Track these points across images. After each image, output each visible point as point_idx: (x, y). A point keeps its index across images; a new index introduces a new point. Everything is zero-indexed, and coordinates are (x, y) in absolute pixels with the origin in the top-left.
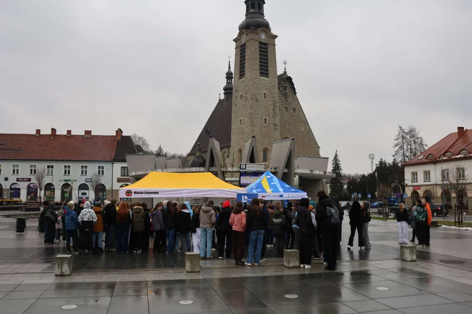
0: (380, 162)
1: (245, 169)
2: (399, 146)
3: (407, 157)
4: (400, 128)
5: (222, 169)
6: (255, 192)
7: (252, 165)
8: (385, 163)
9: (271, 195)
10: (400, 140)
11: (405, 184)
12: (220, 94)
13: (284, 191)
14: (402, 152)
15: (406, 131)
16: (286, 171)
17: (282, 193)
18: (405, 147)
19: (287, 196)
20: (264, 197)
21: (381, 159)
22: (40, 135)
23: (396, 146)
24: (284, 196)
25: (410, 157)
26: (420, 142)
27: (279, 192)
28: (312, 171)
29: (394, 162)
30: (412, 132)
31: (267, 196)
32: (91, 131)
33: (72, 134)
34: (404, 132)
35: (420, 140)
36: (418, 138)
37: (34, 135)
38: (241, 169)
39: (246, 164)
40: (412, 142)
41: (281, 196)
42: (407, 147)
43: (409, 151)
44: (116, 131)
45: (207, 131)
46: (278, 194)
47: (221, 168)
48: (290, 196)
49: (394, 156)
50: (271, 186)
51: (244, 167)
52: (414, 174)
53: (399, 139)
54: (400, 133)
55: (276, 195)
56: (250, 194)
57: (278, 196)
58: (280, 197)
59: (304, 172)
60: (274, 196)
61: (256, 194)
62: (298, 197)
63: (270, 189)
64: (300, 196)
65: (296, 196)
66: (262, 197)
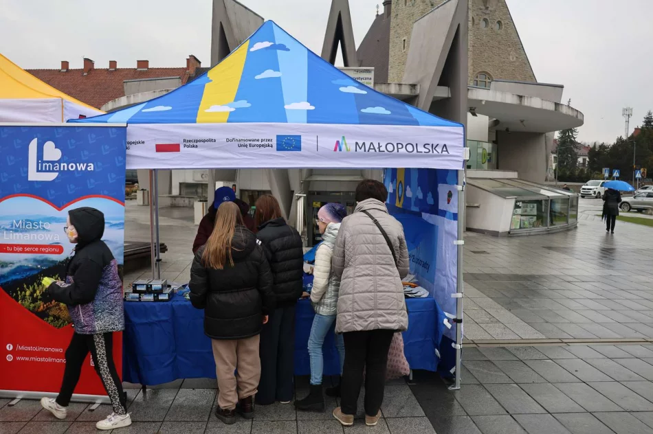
9: (220, 137)
12: (378, 7)
16: (444, 92)
17: (295, 124)
19: (328, 143)
20: (174, 148)
22: (67, 69)
24: (306, 141)
28: (521, 97)
31: (192, 143)
32: (148, 61)
33: (118, 67)
37: (59, 71)
41: (289, 144)
44: (187, 59)
46: (270, 131)
48: (349, 144)
55: (250, 140)
56: (81, 130)
57: (267, 143)
58: (280, 153)
59: (499, 100)
60: (242, 143)
61: (114, 130)
62: (403, 156)
63: (236, 99)
64: (421, 149)
65: (390, 148)
66: (160, 148)
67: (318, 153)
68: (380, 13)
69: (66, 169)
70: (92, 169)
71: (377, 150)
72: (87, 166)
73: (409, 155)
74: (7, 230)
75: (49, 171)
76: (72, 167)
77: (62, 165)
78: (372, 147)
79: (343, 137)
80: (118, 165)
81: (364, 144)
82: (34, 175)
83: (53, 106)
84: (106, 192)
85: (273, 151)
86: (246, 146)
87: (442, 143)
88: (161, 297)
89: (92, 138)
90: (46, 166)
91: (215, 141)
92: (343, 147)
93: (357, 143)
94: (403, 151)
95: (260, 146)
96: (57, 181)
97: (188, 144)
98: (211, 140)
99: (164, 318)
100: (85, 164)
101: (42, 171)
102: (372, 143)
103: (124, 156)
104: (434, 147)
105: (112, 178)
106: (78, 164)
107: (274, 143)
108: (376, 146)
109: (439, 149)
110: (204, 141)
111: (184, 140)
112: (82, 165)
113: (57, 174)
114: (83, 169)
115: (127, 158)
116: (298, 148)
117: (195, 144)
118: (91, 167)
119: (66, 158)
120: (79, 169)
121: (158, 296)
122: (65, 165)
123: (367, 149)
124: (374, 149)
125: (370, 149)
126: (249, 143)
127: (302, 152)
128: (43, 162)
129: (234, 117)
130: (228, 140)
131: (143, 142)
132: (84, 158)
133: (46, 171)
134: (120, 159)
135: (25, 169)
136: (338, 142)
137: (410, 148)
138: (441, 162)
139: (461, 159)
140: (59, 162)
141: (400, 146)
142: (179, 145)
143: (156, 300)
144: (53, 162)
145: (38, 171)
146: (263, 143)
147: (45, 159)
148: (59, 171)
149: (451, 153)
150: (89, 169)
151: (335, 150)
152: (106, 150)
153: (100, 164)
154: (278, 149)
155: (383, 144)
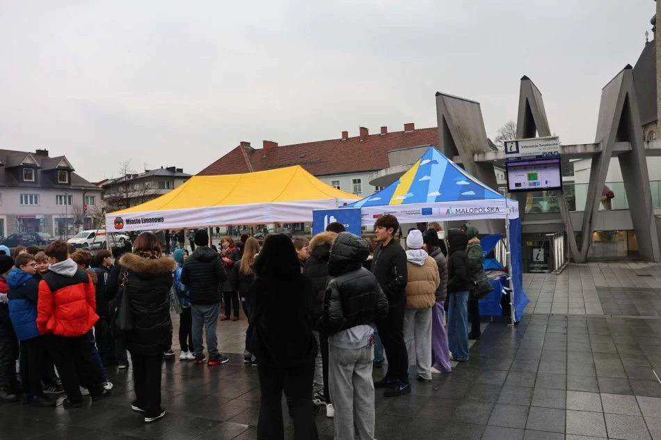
1: (517, 151)
5: (477, 158)
7: (532, 142)
12: (647, 34)
17: (430, 203)
19: (444, 210)
22: (347, 138)
24: (434, 210)
32: (413, 124)
37: (341, 140)
38: (507, 153)
39: (517, 142)
41: (427, 212)
46: (419, 207)
47: (473, 155)
48: (453, 210)
50: (415, 187)
51: (514, 149)
55: (411, 211)
56: (344, 210)
57: (418, 212)
58: (424, 216)
61: (356, 210)
62: (477, 214)
63: (408, 193)
64: (486, 210)
65: (471, 211)
66: (375, 217)
67: (440, 216)
68: (649, 41)
71: (466, 212)
73: (480, 213)
79: (451, 207)
80: (359, 224)
81: (460, 209)
85: (421, 215)
86: (409, 214)
89: (348, 214)
91: (397, 212)
92: (451, 212)
93: (456, 210)
94: (477, 212)
102: (463, 209)
103: (360, 220)
104: (492, 209)
105: (356, 230)
107: (421, 212)
109: (495, 210)
116: (431, 214)
123: (461, 212)
124: (464, 211)
127: (433, 215)
129: (405, 202)
130: (402, 212)
131: (368, 215)
136: (448, 210)
137: (481, 210)
138: (496, 215)
139: (506, 214)
141: (476, 210)
146: (416, 212)
151: (447, 213)
152: (353, 218)
153: (351, 224)
154: (423, 214)
155: (468, 210)
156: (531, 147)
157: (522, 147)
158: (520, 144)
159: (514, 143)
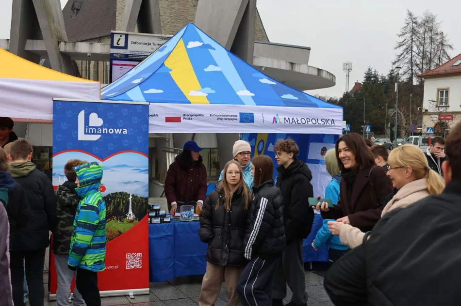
0: (368, 74)
1: (126, 47)
2: (404, 47)
3: (417, 65)
4: (410, 14)
5: (63, 47)
6: (136, 97)
7: (145, 38)
8: (375, 76)
9: (207, 113)
10: (408, 35)
11: (424, 111)
13: (258, 100)
14: (409, 56)
15: (419, 21)
17: (250, 106)
18: (415, 49)
19: (269, 118)
20: (177, 120)
21: (370, 70)
23: (400, 46)
24: (257, 117)
25: (421, 66)
26: (440, 41)
27: (238, 101)
28: (292, 64)
29: (391, 74)
30: (428, 23)
31: (188, 117)
34: (416, 23)
35: (438, 37)
36: (437, 34)
38: (112, 47)
39: (127, 36)
40: (428, 41)
41: (247, 118)
42: (418, 47)
43: (421, 54)
45: (73, 8)
46: (235, 111)
47: (59, 42)
48: (281, 119)
49: (394, 63)
50: (205, 80)
51: (122, 44)
52: (442, 92)
53: (405, 33)
54: (408, 24)
55: (224, 116)
56: (117, 106)
57: (234, 117)
58: (242, 124)
59: (275, 66)
60: (220, 117)
61: (140, 107)
62: (310, 126)
63: (202, 87)
64: (320, 122)
65: (303, 121)
66: (168, 120)
67: (264, 125)
69: (107, 132)
70: (126, 133)
71: (297, 123)
72: (122, 131)
73: (314, 126)
74: (61, 176)
75: (94, 134)
76: (111, 131)
77: (104, 129)
78: (293, 121)
79: (277, 114)
80: (144, 130)
81: (289, 118)
82: (82, 136)
83: (94, 88)
84: (136, 149)
85: (238, 123)
86: (222, 119)
87: (331, 118)
88: (165, 220)
89: (125, 112)
90: (91, 130)
91: (203, 116)
92: (278, 121)
93: (285, 118)
94: (310, 123)
95: (230, 119)
96: (100, 141)
97: (186, 117)
98: (200, 115)
99: (169, 234)
100: (121, 130)
101: (88, 133)
102: (293, 118)
103: (147, 123)
104: (327, 121)
105: (140, 139)
106: (115, 130)
107: (238, 117)
108: (296, 121)
109: (330, 122)
110: (196, 116)
111: (184, 115)
112: (118, 130)
113: (100, 136)
114: (120, 133)
115: (149, 126)
116: (252, 121)
117: (191, 117)
118: (125, 132)
119: (107, 125)
120: (116, 133)
121: (163, 219)
122: (106, 130)
123: (291, 122)
124: (295, 122)
125: (292, 122)
126: (223, 117)
127: (254, 124)
128: (89, 127)
130: (211, 115)
131: (157, 115)
132: (119, 126)
133: (91, 134)
134: (145, 126)
135: (75, 132)
136: (274, 117)
137: (314, 121)
138: (330, 130)
139: (342, 128)
140: (102, 127)
141: (308, 120)
142: (180, 118)
143: (162, 222)
144: (97, 128)
145: (85, 133)
146: (232, 117)
147: (91, 125)
148: (102, 134)
149: (336, 125)
150: (124, 133)
151: (273, 122)
152: (135, 120)
153: (131, 129)
154: (241, 122)
155: (299, 119)
156: (142, 43)
157: (132, 43)
158: (130, 39)
159: (123, 37)
